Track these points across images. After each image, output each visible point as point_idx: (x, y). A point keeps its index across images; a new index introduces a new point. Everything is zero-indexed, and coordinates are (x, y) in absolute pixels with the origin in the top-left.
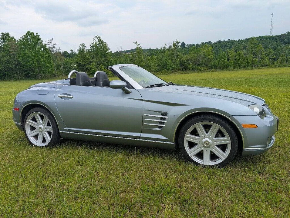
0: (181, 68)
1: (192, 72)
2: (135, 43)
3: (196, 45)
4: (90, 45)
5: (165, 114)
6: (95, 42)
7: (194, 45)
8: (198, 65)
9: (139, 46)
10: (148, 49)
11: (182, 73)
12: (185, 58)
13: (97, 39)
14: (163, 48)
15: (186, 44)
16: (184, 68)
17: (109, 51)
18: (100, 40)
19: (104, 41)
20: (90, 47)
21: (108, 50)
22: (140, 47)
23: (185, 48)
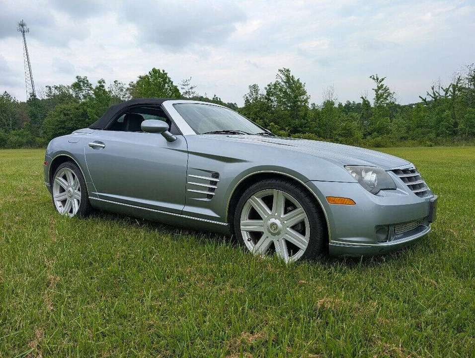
5: (216, 175)
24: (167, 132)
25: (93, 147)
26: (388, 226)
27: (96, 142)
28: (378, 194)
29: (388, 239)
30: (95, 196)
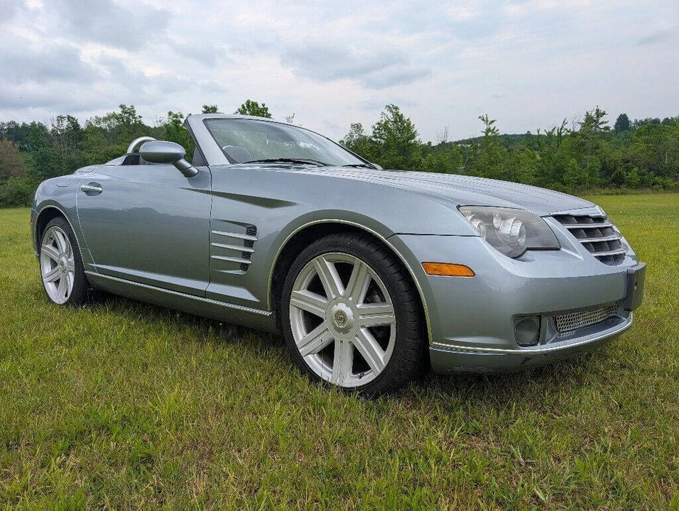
0: (604, 181)
1: (635, 191)
2: (483, 120)
3: (661, 121)
4: (374, 127)
6: (384, 120)
7: (656, 121)
8: (658, 173)
9: (492, 127)
10: (522, 135)
11: (604, 194)
12: (618, 155)
13: (391, 111)
14: (556, 129)
15: (632, 119)
16: (614, 181)
17: (417, 139)
18: (397, 114)
19: (405, 118)
20: (372, 132)
21: (413, 136)
22: (494, 129)
23: (629, 129)
24: (183, 162)
25: (88, 192)
26: (539, 317)
27: (91, 184)
28: (522, 258)
29: (539, 339)
30: (93, 269)
